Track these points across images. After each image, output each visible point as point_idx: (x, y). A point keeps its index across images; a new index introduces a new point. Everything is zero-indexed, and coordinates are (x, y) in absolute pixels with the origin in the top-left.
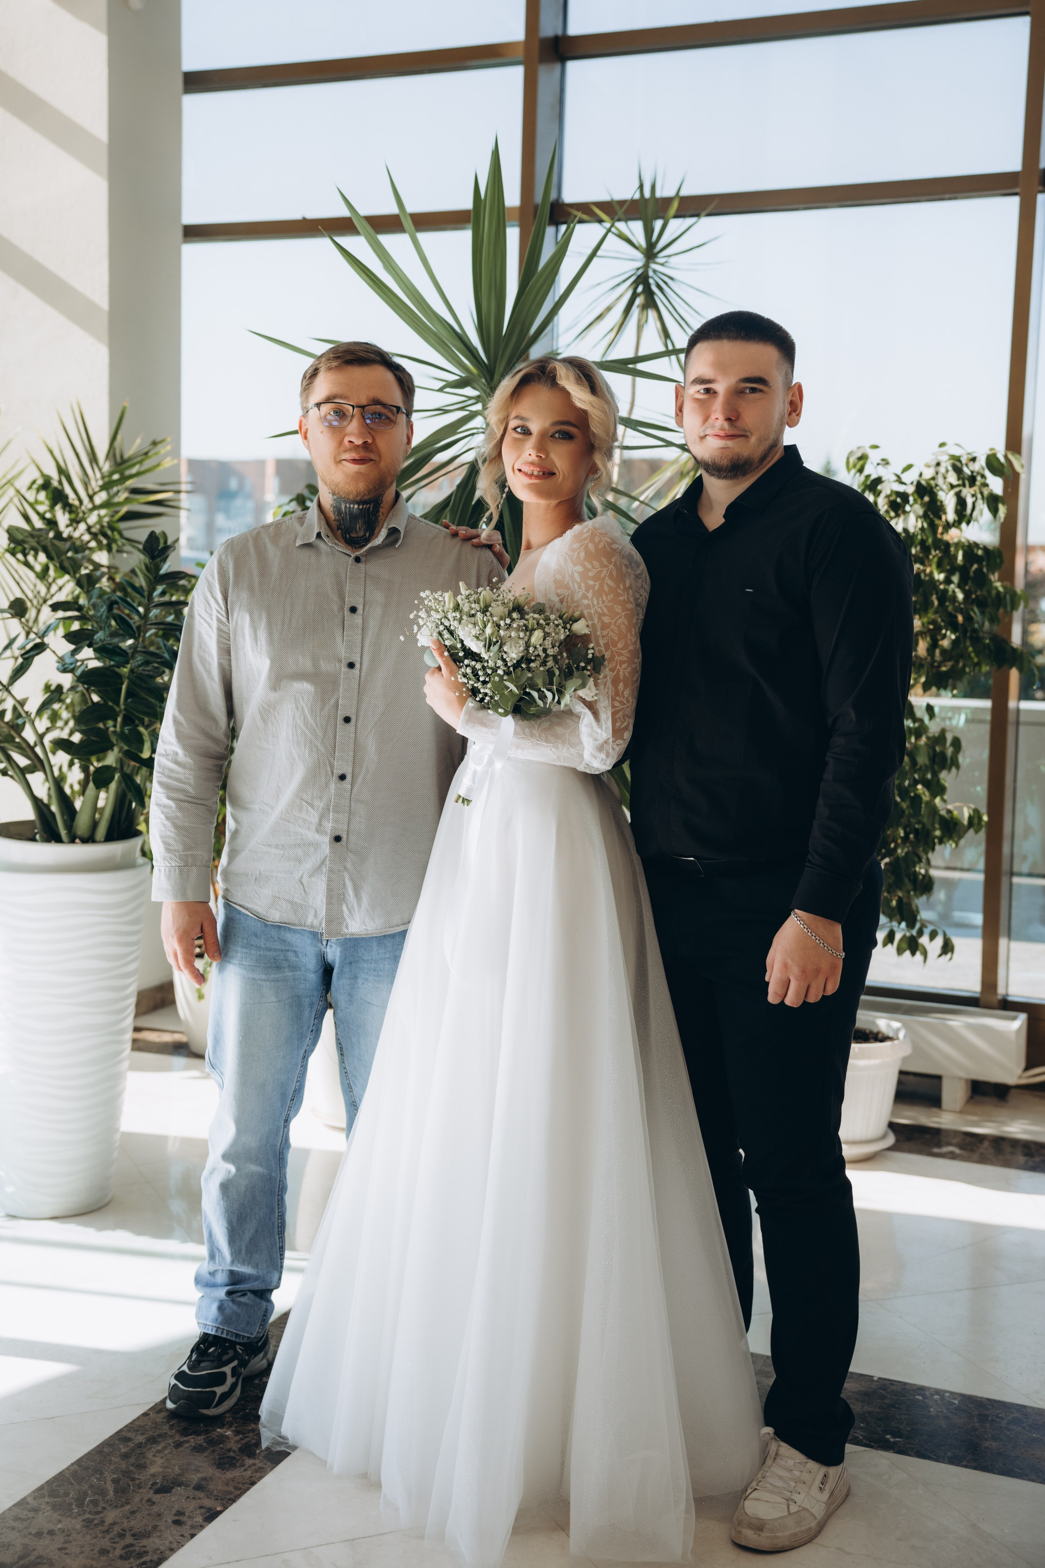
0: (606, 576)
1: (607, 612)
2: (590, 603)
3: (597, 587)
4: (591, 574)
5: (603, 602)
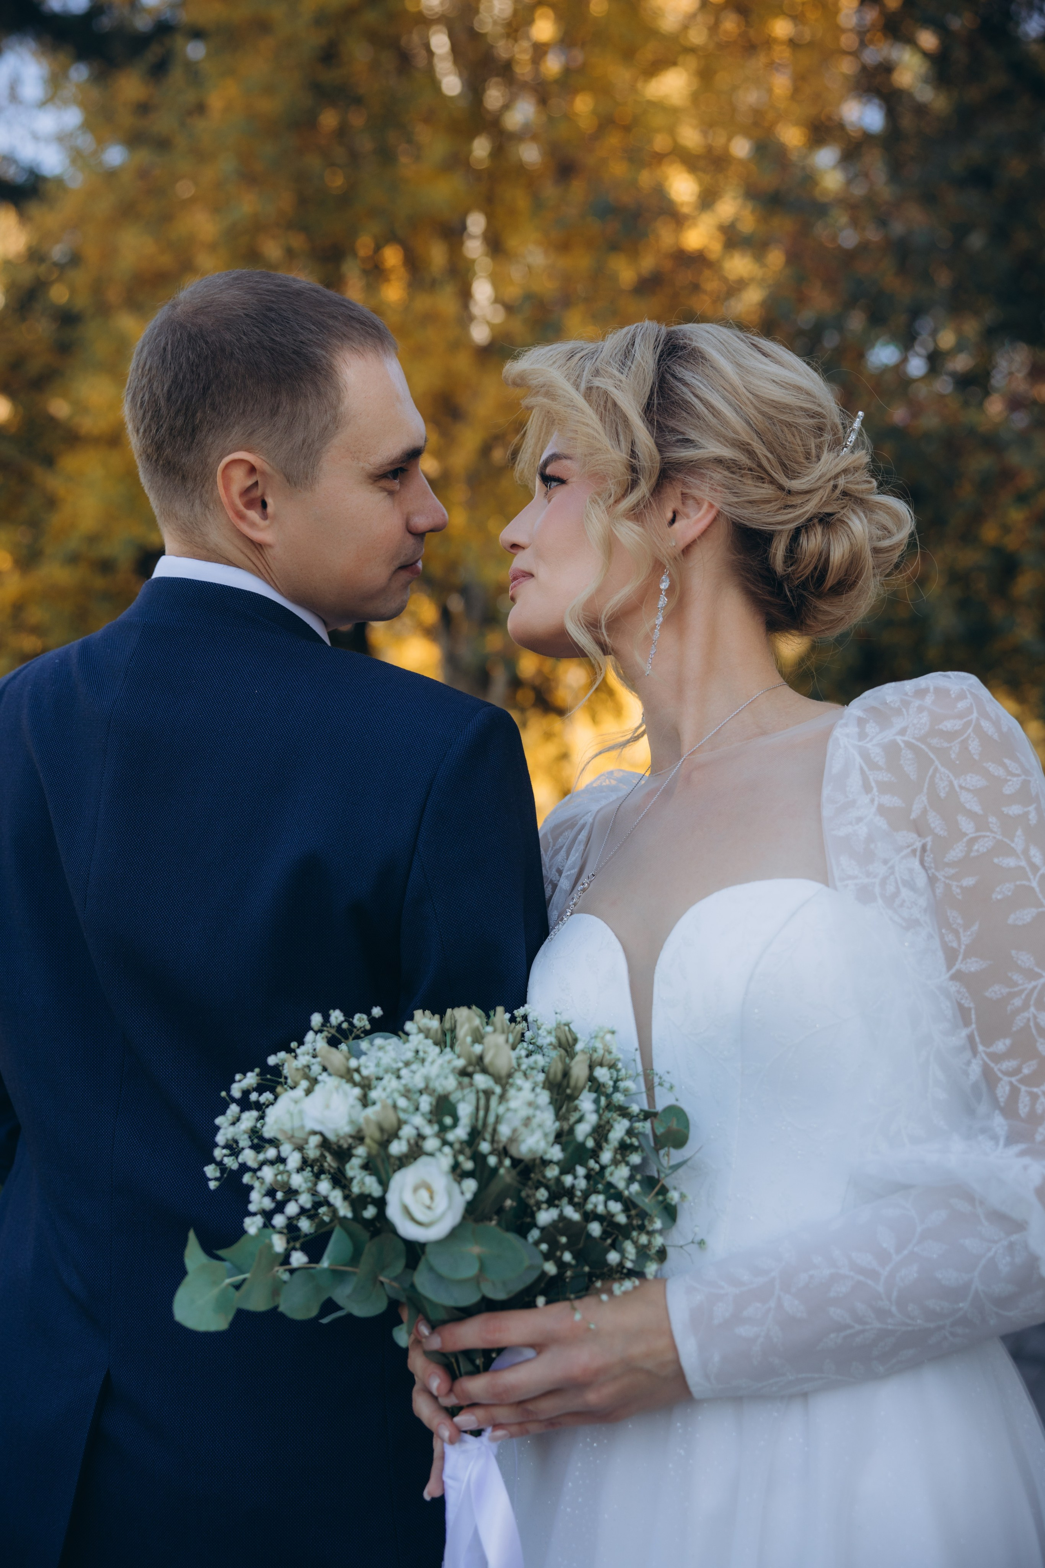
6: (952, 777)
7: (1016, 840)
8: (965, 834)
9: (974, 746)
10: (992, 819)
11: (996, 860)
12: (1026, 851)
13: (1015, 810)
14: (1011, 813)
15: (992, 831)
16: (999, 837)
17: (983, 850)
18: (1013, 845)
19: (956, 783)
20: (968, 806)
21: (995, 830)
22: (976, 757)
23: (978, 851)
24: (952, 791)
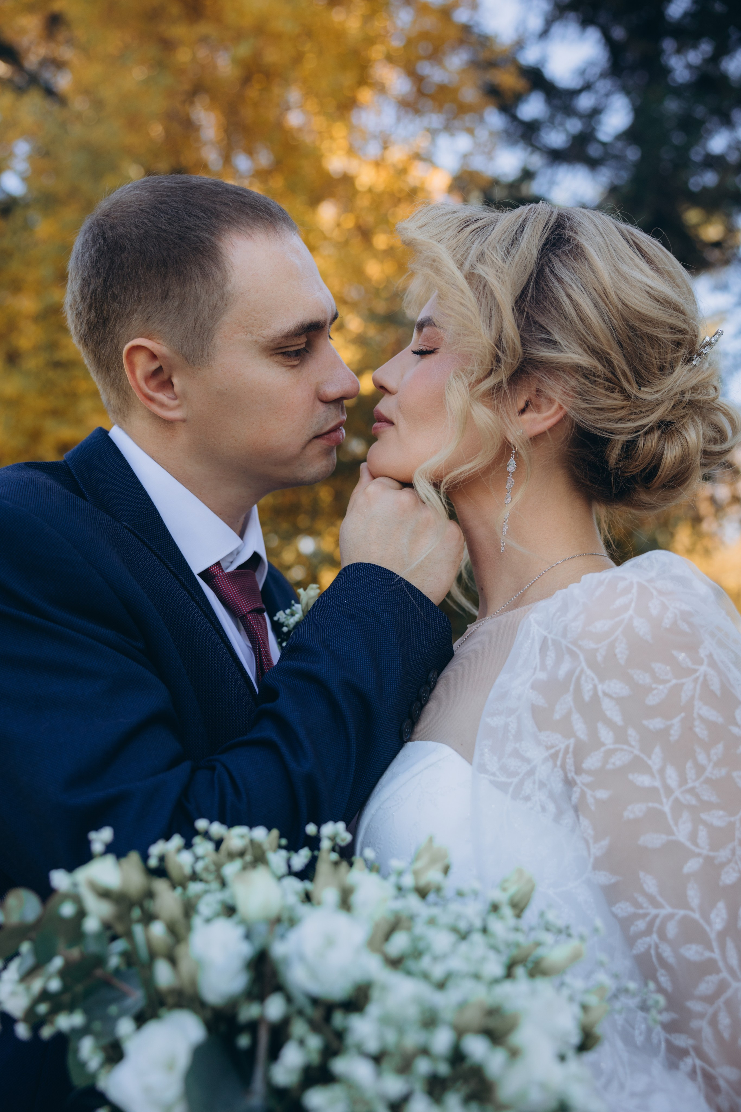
0: (693, 697)
1: (714, 799)
2: (657, 784)
3: (675, 733)
4: (652, 700)
5: (700, 769)
6: (596, 681)
7: (653, 757)
8: (603, 744)
9: (621, 651)
10: (631, 732)
11: (631, 777)
12: (662, 771)
13: (656, 723)
14: (651, 727)
15: (630, 745)
16: (637, 752)
17: (618, 763)
18: (650, 762)
19: (600, 687)
20: (608, 713)
21: (633, 743)
22: (622, 662)
23: (614, 764)
24: (595, 696)
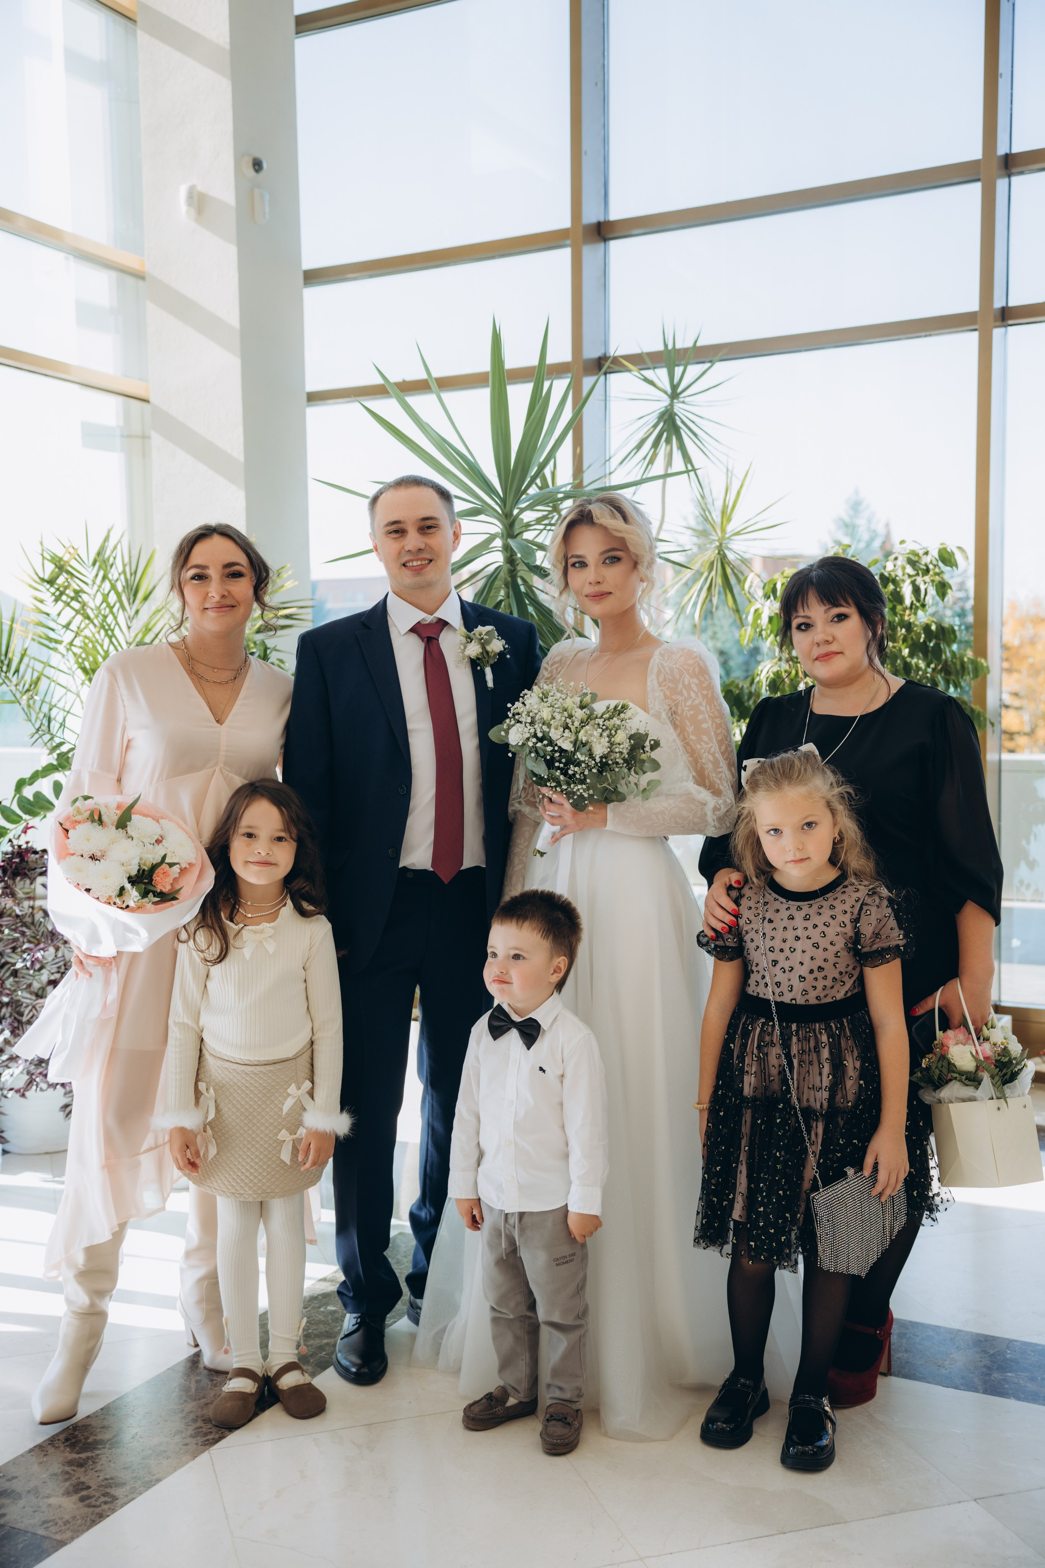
6: (690, 678)
8: (692, 698)
11: (700, 708)
13: (705, 692)
15: (699, 698)
17: (697, 704)
20: (693, 688)
24: (689, 684)
